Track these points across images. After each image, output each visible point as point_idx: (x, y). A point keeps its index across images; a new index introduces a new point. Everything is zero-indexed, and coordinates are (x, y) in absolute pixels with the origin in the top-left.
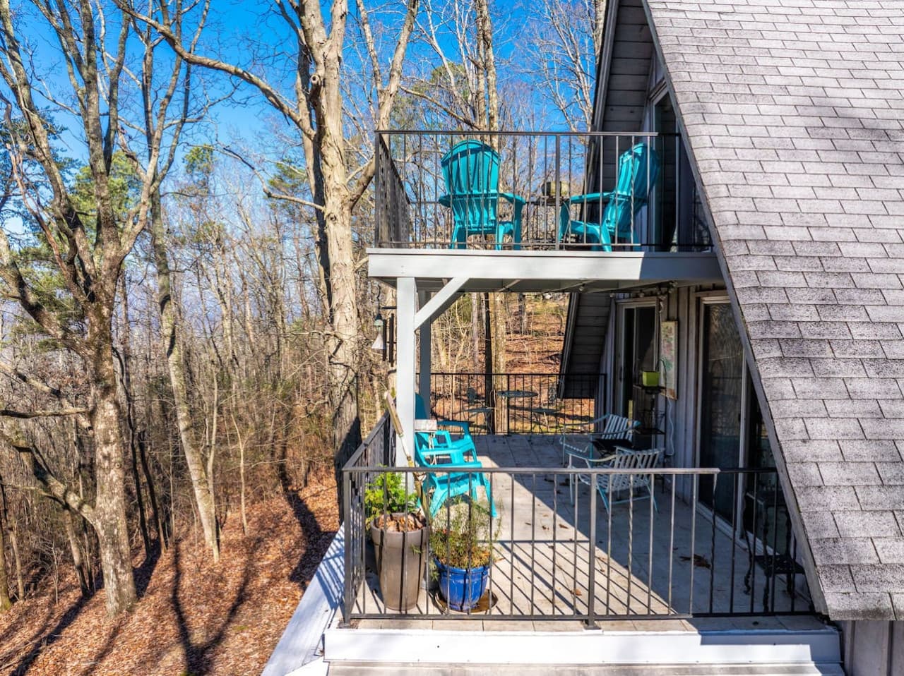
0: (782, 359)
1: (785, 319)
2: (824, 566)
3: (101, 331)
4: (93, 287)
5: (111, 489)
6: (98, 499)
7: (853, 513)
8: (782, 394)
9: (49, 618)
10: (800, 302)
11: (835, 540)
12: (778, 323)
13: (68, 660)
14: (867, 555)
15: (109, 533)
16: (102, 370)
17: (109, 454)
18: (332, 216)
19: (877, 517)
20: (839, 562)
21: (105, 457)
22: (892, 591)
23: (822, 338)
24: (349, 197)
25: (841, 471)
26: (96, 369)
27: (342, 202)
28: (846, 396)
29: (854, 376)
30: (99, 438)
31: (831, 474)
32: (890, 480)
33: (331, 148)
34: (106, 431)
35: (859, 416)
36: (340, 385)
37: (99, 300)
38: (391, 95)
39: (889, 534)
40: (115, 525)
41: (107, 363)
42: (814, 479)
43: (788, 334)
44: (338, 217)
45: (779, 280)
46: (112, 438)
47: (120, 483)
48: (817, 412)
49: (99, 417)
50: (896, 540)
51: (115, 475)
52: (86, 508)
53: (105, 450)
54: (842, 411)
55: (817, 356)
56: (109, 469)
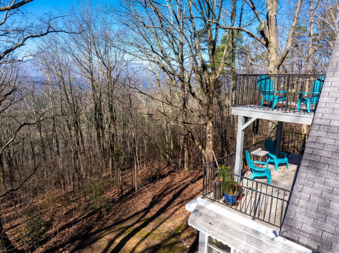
0: (308, 166)
1: (317, 154)
2: (285, 224)
3: (209, 101)
4: (208, 88)
5: (209, 147)
6: (206, 149)
7: (302, 215)
8: (302, 177)
9: (196, 177)
10: (327, 149)
11: (292, 219)
12: (314, 155)
13: (194, 189)
14: (299, 226)
15: (208, 158)
16: (209, 112)
17: (210, 137)
18: (271, 71)
19: (309, 218)
20: (289, 224)
21: (208, 137)
22: (300, 237)
23: (327, 163)
24: (277, 65)
25: (306, 203)
26: (208, 112)
27: (275, 66)
28: (323, 183)
29: (330, 177)
30: (207, 132)
31: (302, 202)
32: (320, 210)
33: (272, 47)
34: (209, 130)
35: (324, 190)
36: (270, 128)
37: (210, 92)
38: (293, 27)
39: (309, 224)
40: (210, 157)
41: (210, 110)
42: (296, 202)
43: (315, 159)
44: (273, 72)
45: (324, 140)
46: (211, 132)
47: (212, 145)
48: (309, 185)
49: (208, 126)
50: (310, 226)
51: (211, 143)
52: (203, 150)
53: (209, 135)
54: (319, 187)
55: (322, 168)
56: (209, 141)
